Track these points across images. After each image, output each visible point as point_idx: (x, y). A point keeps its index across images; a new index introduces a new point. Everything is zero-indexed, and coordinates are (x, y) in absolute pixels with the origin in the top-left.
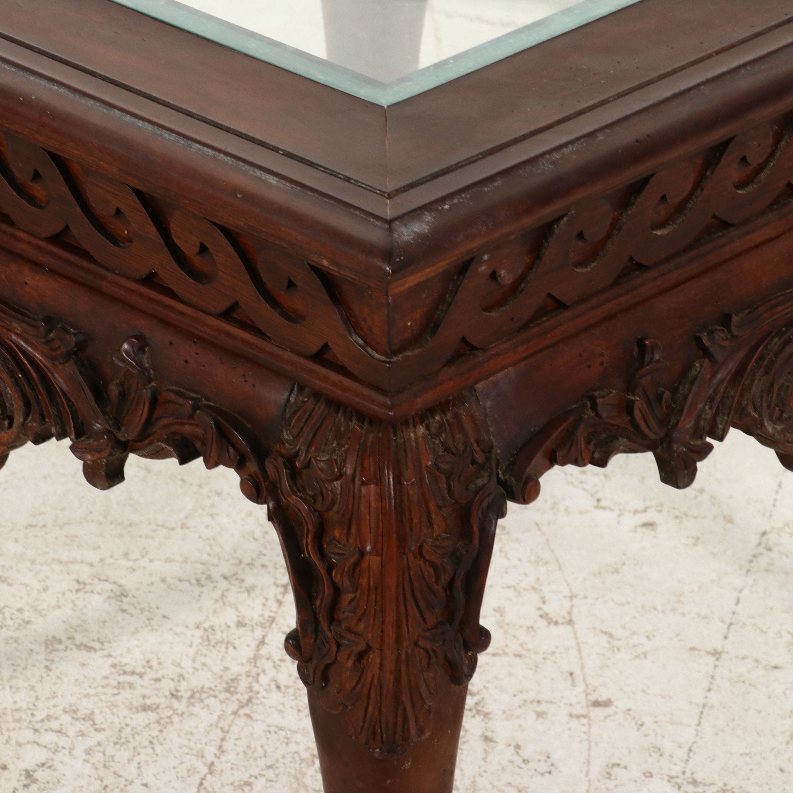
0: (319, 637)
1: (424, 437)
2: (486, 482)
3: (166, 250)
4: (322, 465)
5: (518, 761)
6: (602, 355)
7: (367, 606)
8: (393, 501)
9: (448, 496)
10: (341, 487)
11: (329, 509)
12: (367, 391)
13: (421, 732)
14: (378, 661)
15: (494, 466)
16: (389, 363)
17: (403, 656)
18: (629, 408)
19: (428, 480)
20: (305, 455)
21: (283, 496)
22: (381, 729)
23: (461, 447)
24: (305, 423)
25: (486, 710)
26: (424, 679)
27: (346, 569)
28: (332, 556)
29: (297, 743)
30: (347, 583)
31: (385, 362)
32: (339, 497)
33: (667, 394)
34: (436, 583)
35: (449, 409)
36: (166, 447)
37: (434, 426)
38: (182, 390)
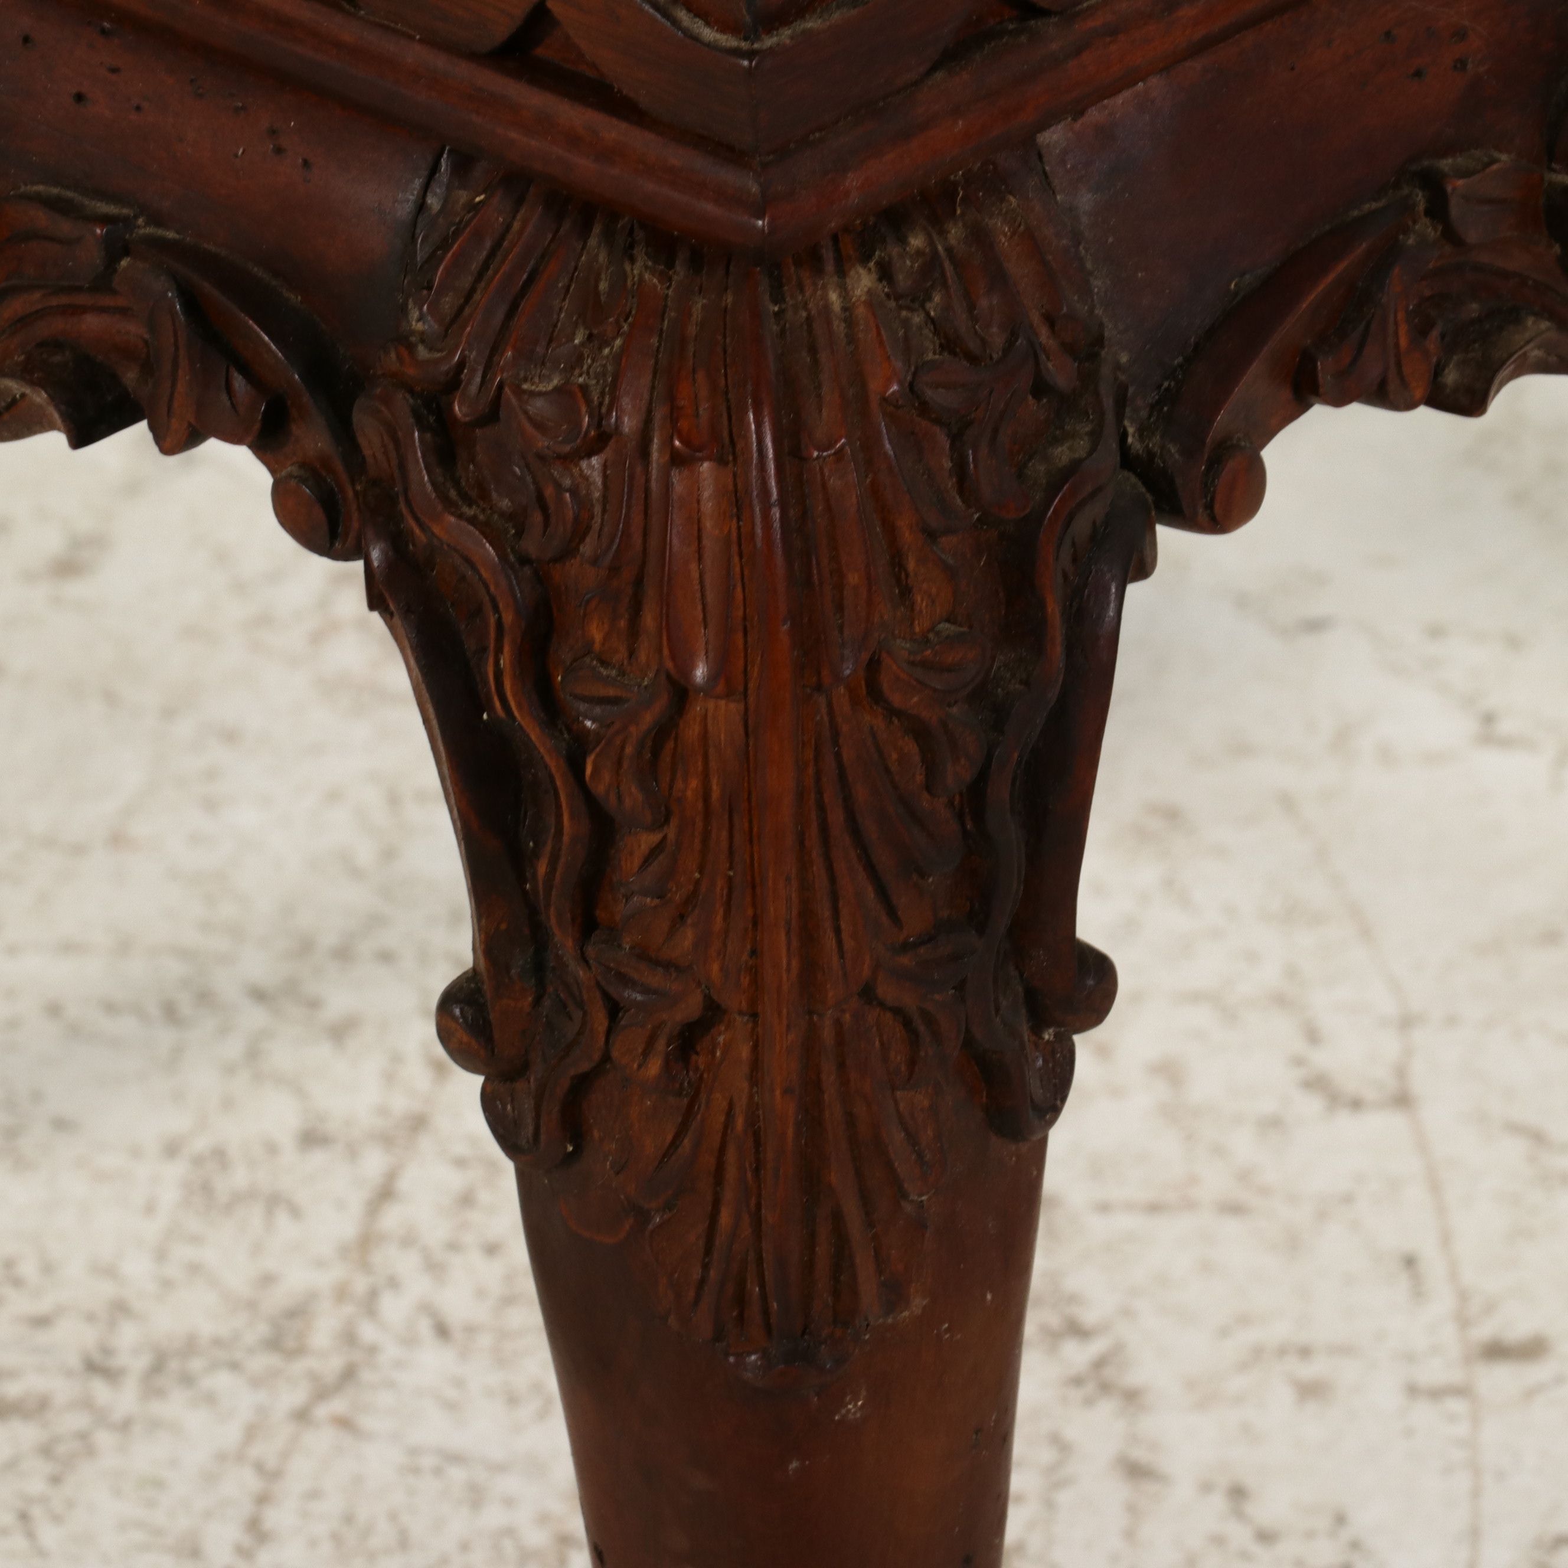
0: (551, 989)
1: (872, 302)
2: (1081, 453)
4: (538, 406)
5: (1240, 1535)
6: (1460, 34)
7: (701, 869)
8: (776, 513)
9: (957, 497)
10: (605, 477)
11: (568, 551)
12: (677, 156)
13: (894, 1293)
14: (745, 1052)
15: (1108, 403)
16: (750, 55)
17: (827, 1034)
19: (890, 443)
20: (484, 377)
21: (417, 519)
22: (762, 1286)
23: (997, 338)
24: (480, 276)
25: (1133, 1378)
26: (898, 1110)
27: (629, 750)
28: (583, 707)
29: (509, 1502)
30: (633, 796)
31: (737, 52)
32: (597, 509)
34: (928, 788)
35: (955, 211)
36: (23, 395)
37: (906, 269)
38: (70, 194)
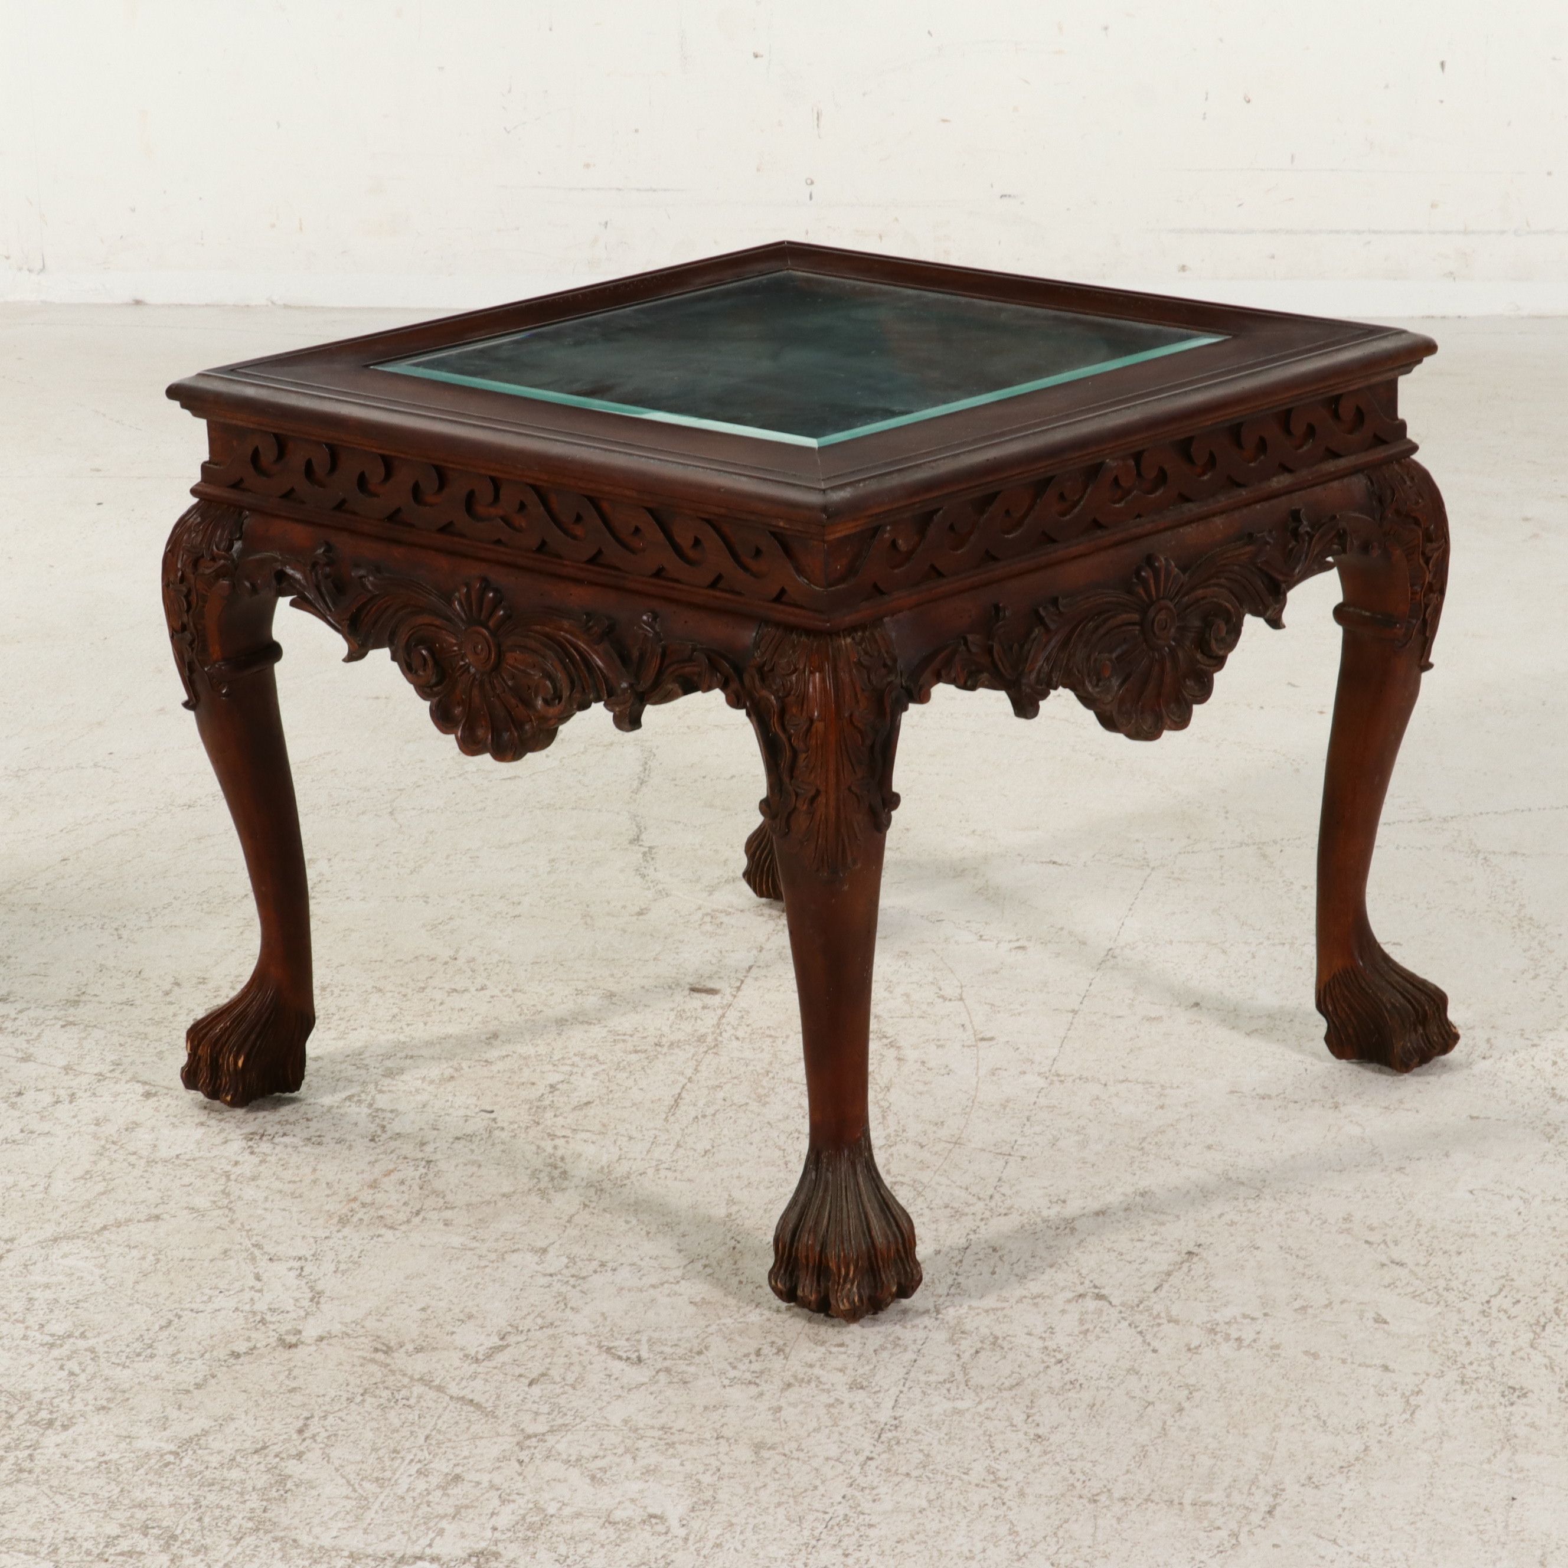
1: (851, 644)
3: (670, 548)
4: (782, 666)
7: (815, 761)
8: (831, 683)
9: (868, 684)
10: (796, 678)
13: (855, 863)
14: (824, 802)
15: (899, 672)
16: (827, 593)
17: (841, 799)
18: (990, 651)
19: (855, 671)
20: (771, 662)
21: (756, 698)
22: (827, 856)
23: (876, 654)
24: (770, 644)
26: (856, 818)
27: (801, 735)
28: (791, 727)
30: (801, 746)
31: (824, 593)
33: (1016, 646)
34: (862, 746)
35: (867, 628)
37: (857, 639)
